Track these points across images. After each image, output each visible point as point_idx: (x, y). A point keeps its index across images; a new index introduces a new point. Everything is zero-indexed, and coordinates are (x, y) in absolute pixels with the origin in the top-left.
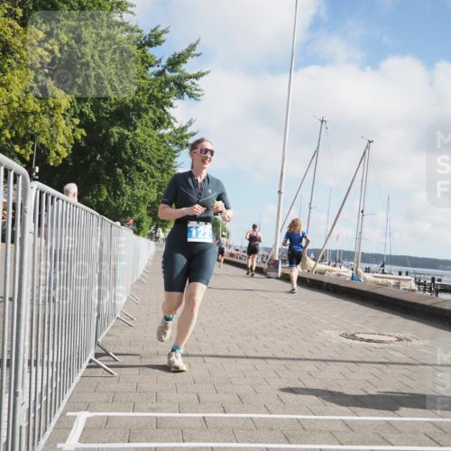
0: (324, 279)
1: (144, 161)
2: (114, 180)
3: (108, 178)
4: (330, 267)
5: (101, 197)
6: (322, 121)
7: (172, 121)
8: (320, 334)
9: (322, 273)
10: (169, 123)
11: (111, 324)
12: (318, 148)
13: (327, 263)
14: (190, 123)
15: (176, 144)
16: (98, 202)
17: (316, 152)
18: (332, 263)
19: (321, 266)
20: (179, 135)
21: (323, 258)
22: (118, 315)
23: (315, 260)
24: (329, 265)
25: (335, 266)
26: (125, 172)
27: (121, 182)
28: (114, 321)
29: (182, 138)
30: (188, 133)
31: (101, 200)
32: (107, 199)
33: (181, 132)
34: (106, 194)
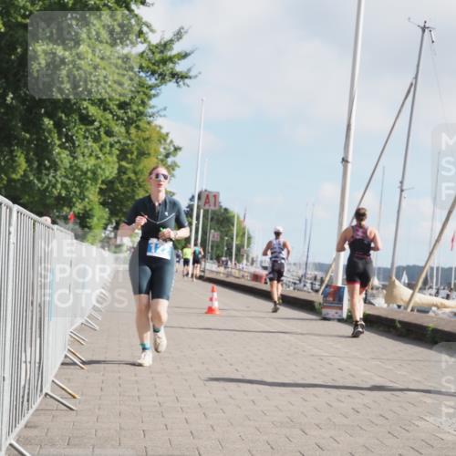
0: (429, 321)
1: (93, 103)
2: (39, 139)
3: (28, 136)
4: (438, 300)
5: (14, 171)
6: (424, 29)
7: (145, 29)
8: (421, 424)
9: (424, 310)
10: (140, 33)
11: (35, 407)
12: (416, 78)
13: (434, 291)
14: (179, 35)
15: (153, 73)
16: (10, 180)
17: (413, 86)
18: (444, 293)
19: (422, 298)
20: (158, 56)
21: (425, 282)
22: (47, 389)
23: (411, 286)
24: (437, 294)
25: (448, 297)
26: (59, 125)
27: (53, 144)
28: (39, 400)
29: (164, 61)
30: (174, 52)
31: (14, 176)
32: (25, 175)
33: (162, 52)
34: (24, 165)
